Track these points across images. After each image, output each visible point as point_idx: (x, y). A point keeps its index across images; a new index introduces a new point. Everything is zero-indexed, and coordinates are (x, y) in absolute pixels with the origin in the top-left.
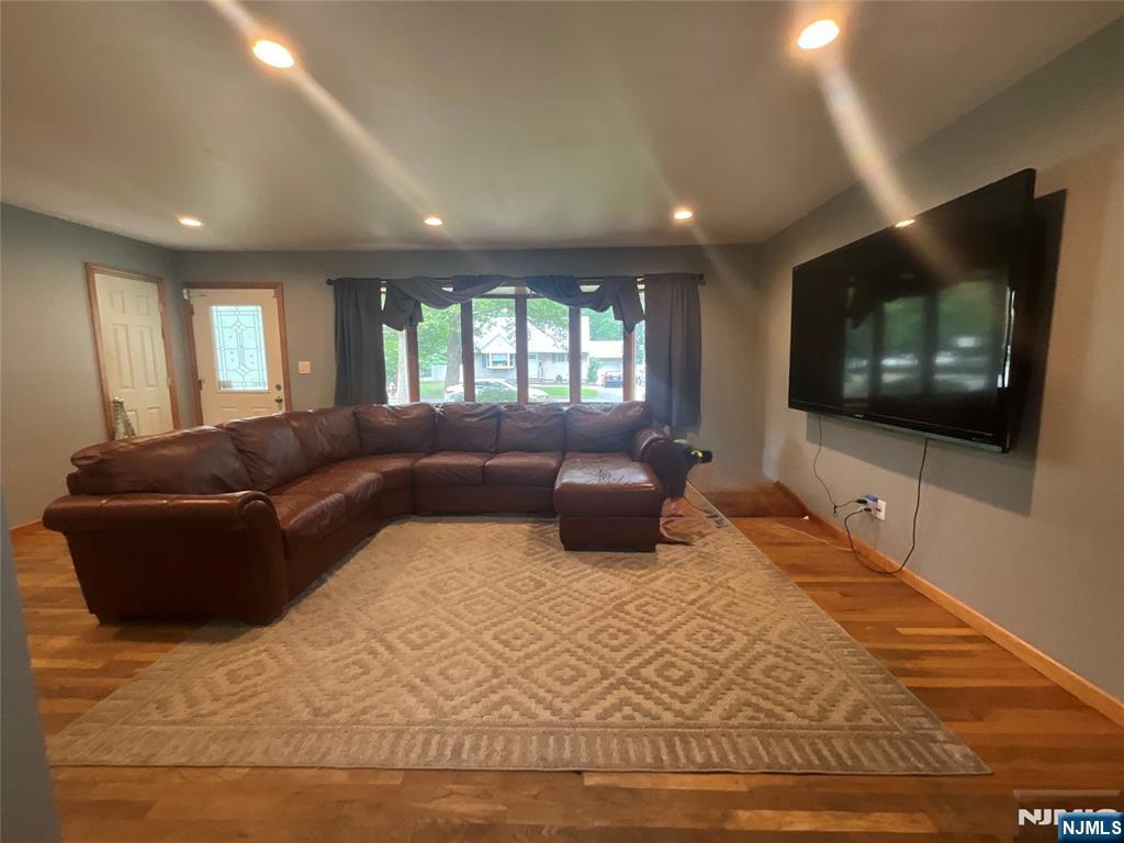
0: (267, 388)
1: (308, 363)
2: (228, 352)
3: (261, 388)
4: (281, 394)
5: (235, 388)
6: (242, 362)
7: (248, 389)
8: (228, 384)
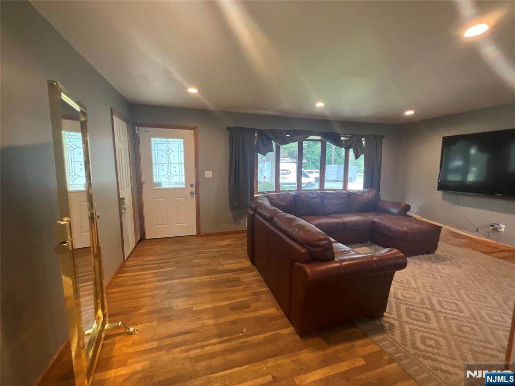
0: (184, 186)
1: (211, 172)
2: (160, 165)
3: (180, 186)
4: (193, 189)
5: (163, 187)
6: (169, 172)
7: (172, 186)
8: (159, 184)
